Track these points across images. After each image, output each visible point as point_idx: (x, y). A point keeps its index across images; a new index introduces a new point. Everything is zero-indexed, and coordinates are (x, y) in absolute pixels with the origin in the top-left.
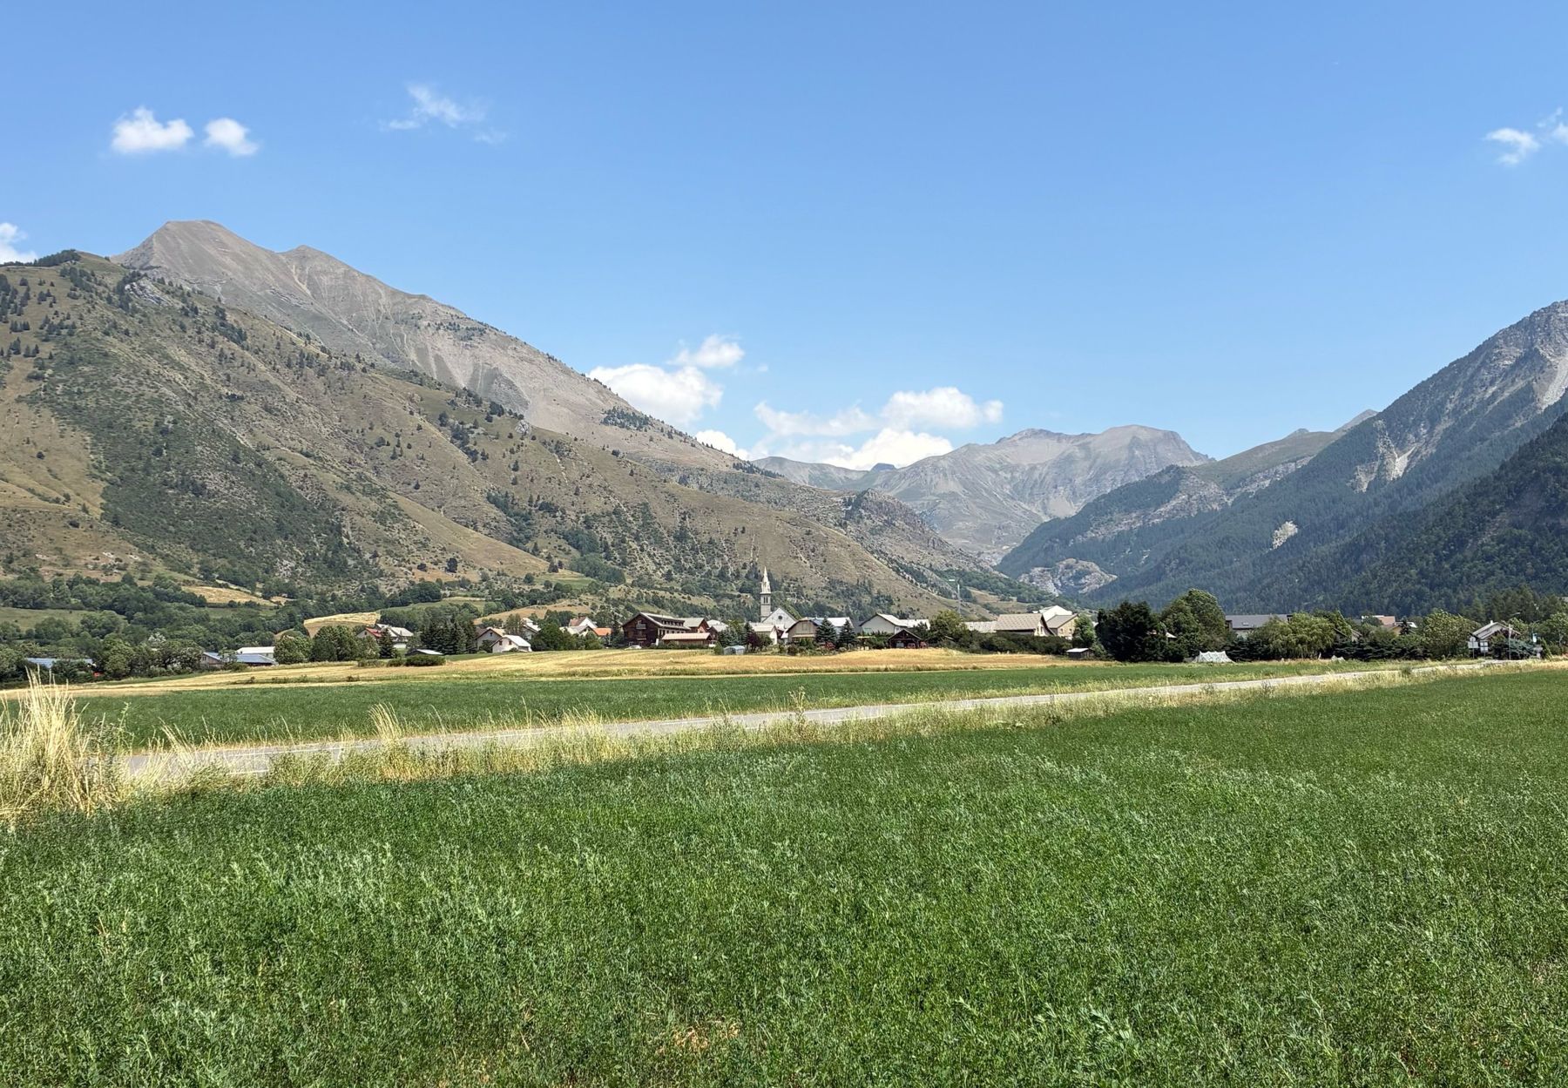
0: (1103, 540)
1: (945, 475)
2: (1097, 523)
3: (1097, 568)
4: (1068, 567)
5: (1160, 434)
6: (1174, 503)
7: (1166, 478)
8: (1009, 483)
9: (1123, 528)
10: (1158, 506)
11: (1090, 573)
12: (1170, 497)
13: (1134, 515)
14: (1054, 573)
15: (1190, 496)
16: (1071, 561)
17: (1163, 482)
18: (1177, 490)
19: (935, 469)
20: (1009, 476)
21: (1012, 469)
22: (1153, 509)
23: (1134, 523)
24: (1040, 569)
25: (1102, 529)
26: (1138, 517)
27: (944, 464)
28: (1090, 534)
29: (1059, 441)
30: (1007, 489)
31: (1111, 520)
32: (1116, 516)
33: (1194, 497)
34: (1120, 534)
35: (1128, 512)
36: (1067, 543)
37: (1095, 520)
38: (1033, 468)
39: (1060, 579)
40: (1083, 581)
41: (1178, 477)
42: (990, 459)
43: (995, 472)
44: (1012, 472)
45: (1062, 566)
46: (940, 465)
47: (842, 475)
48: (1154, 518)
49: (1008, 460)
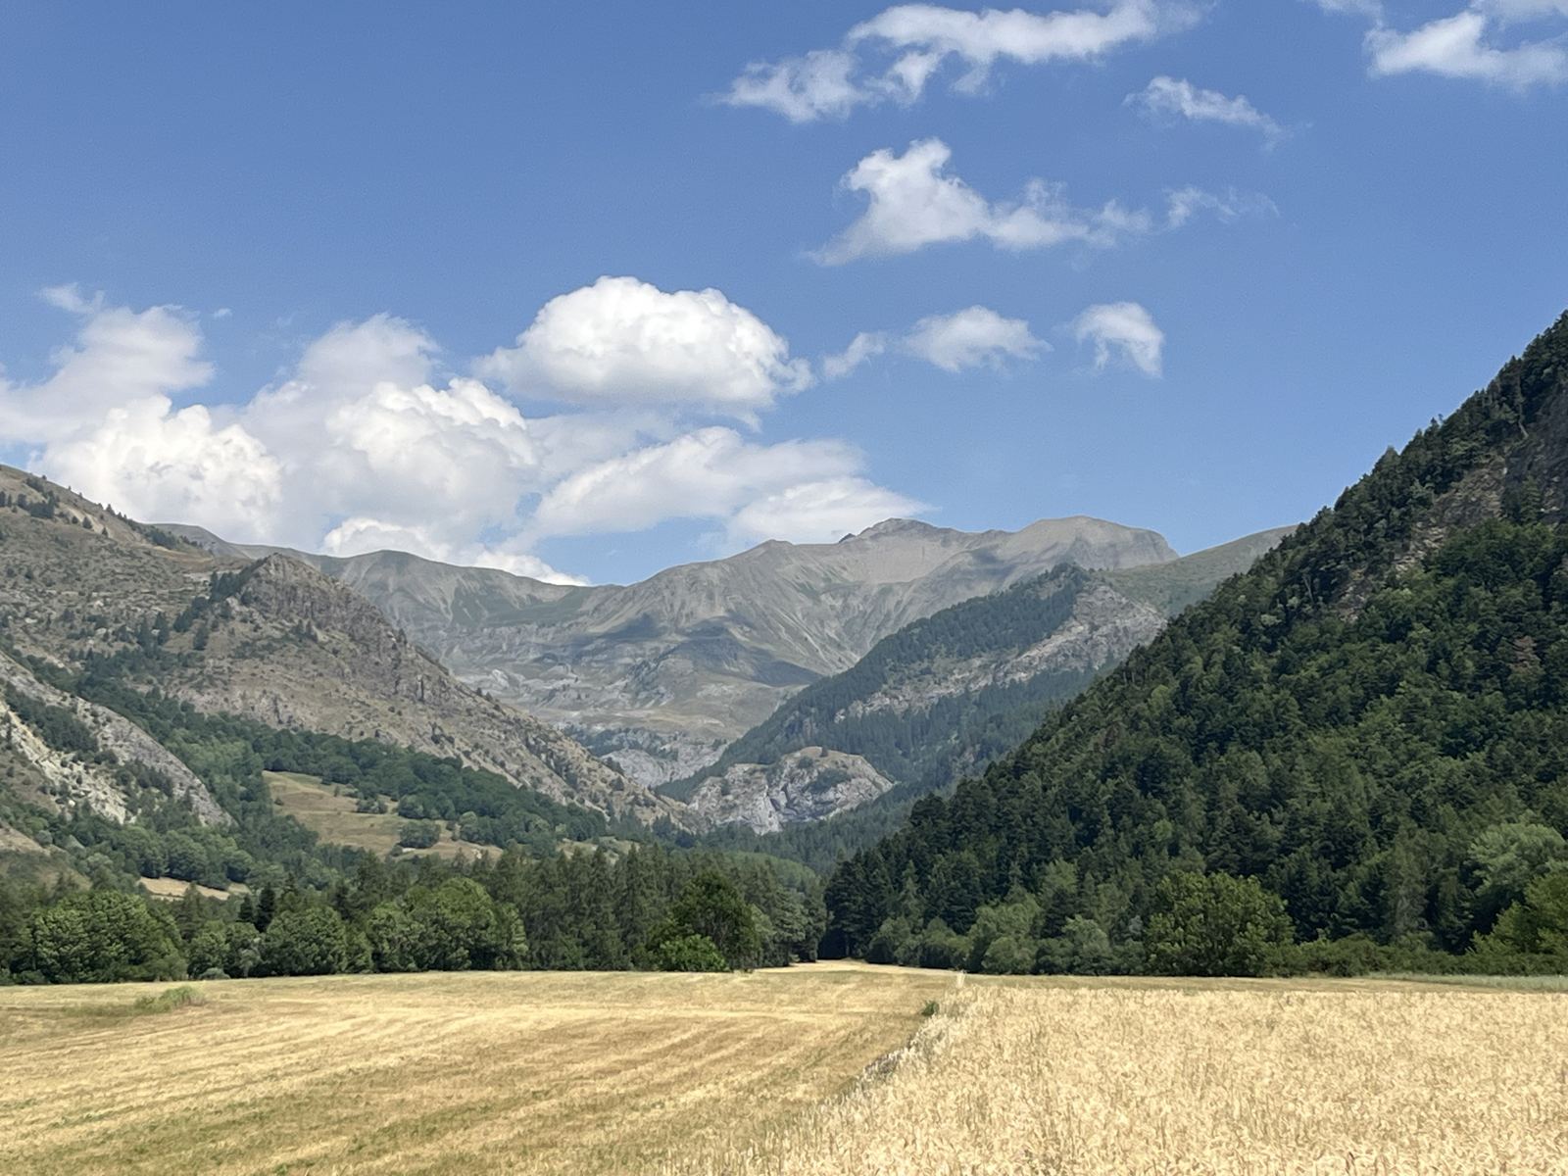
0: (908, 711)
1: (711, 597)
2: (896, 676)
3: (869, 769)
4: (805, 764)
5: (1128, 536)
6: (1058, 640)
7: (1050, 589)
8: (837, 617)
9: (951, 689)
10: (1027, 645)
11: (846, 779)
12: (1052, 628)
13: (977, 662)
14: (772, 776)
15: (1094, 628)
16: (812, 752)
17: (1043, 597)
18: (1069, 615)
19: (694, 583)
20: (839, 604)
21: (846, 591)
22: (1016, 650)
23: (976, 678)
24: (746, 767)
25: (907, 689)
26: (984, 667)
27: (714, 575)
28: (880, 701)
29: (945, 543)
30: (832, 630)
31: (928, 671)
32: (940, 662)
33: (1104, 630)
34: (944, 701)
35: (966, 655)
36: (833, 716)
37: (894, 669)
38: (886, 591)
39: (784, 789)
40: (830, 795)
41: (1074, 587)
42: (807, 571)
43: (813, 595)
44: (845, 597)
45: (790, 762)
46: (702, 577)
47: (524, 592)
48: (1017, 668)
49: (845, 574)
